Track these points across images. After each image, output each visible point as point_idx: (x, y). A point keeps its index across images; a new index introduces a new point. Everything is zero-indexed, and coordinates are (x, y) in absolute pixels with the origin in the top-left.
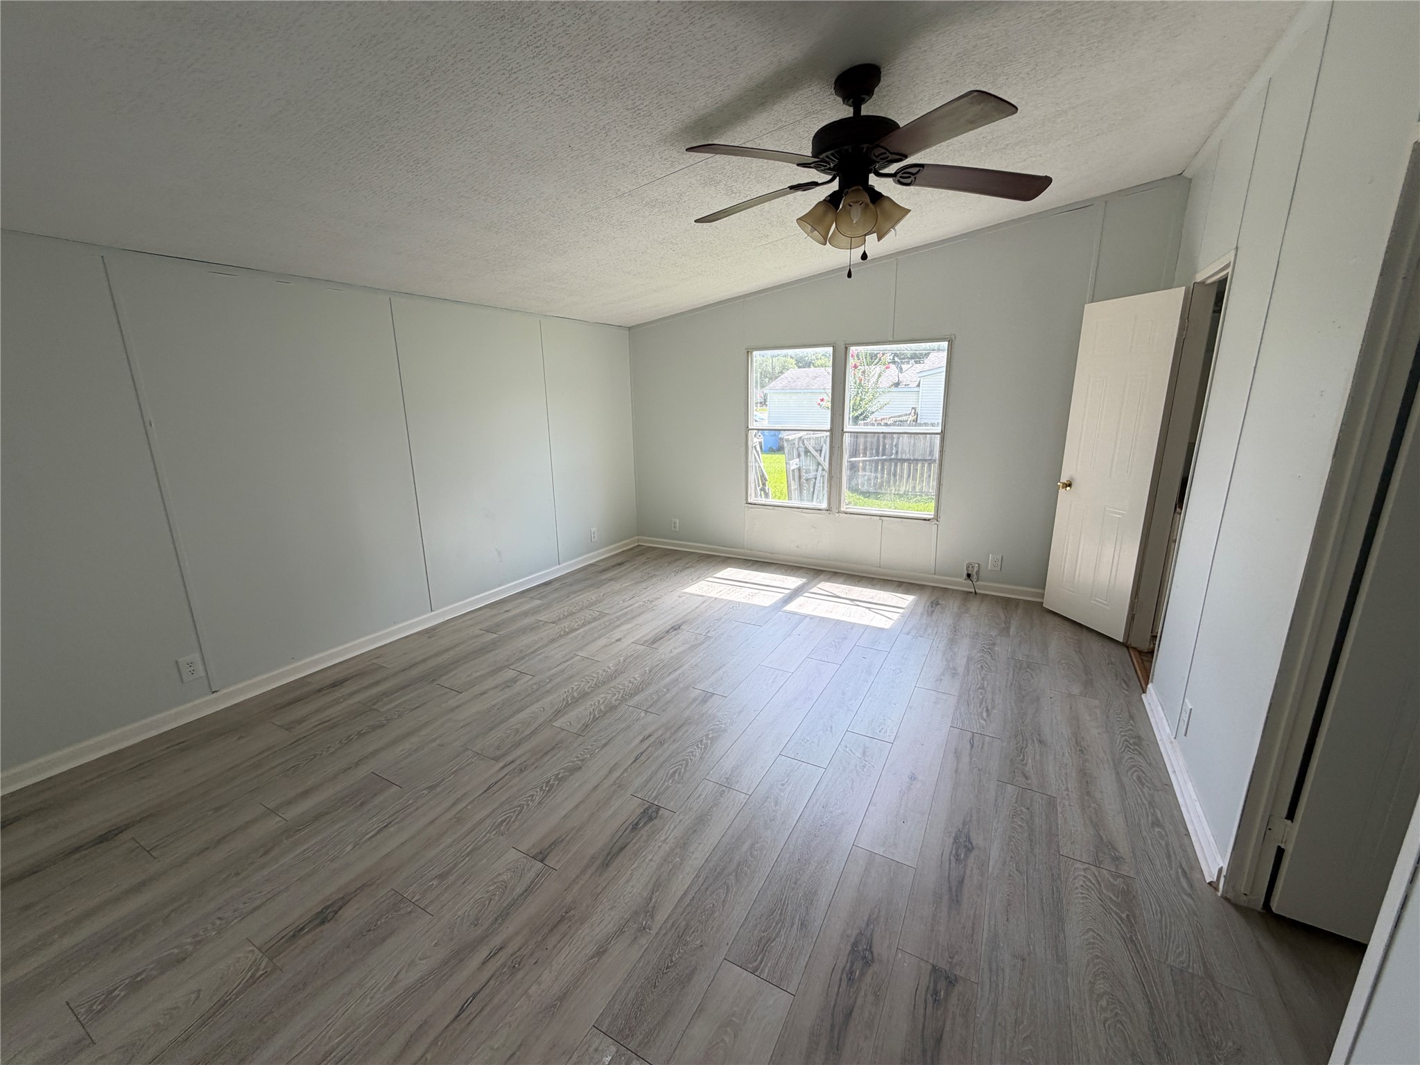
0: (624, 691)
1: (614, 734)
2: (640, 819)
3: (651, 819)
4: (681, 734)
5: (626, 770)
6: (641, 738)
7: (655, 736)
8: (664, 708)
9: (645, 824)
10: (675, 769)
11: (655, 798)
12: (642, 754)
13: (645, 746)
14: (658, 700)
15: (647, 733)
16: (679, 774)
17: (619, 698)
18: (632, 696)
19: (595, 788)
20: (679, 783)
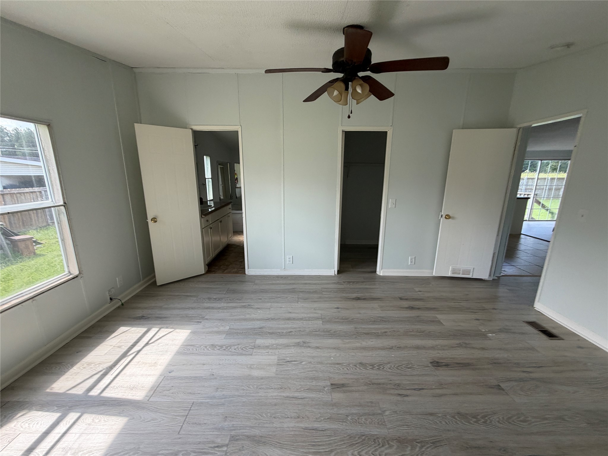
0: (376, 450)
1: (419, 416)
2: (442, 366)
3: (438, 362)
4: (383, 380)
5: (432, 389)
6: (406, 399)
7: (397, 392)
8: (369, 404)
9: (442, 363)
10: (406, 369)
11: (429, 367)
12: (415, 389)
13: (408, 392)
14: (364, 414)
15: (399, 398)
16: (407, 366)
17: (387, 446)
18: (375, 439)
19: (456, 394)
20: (412, 363)
